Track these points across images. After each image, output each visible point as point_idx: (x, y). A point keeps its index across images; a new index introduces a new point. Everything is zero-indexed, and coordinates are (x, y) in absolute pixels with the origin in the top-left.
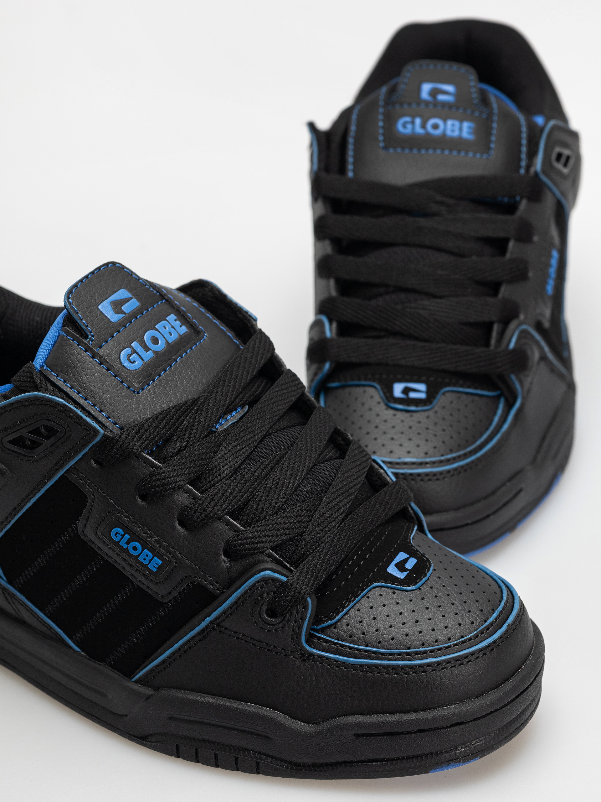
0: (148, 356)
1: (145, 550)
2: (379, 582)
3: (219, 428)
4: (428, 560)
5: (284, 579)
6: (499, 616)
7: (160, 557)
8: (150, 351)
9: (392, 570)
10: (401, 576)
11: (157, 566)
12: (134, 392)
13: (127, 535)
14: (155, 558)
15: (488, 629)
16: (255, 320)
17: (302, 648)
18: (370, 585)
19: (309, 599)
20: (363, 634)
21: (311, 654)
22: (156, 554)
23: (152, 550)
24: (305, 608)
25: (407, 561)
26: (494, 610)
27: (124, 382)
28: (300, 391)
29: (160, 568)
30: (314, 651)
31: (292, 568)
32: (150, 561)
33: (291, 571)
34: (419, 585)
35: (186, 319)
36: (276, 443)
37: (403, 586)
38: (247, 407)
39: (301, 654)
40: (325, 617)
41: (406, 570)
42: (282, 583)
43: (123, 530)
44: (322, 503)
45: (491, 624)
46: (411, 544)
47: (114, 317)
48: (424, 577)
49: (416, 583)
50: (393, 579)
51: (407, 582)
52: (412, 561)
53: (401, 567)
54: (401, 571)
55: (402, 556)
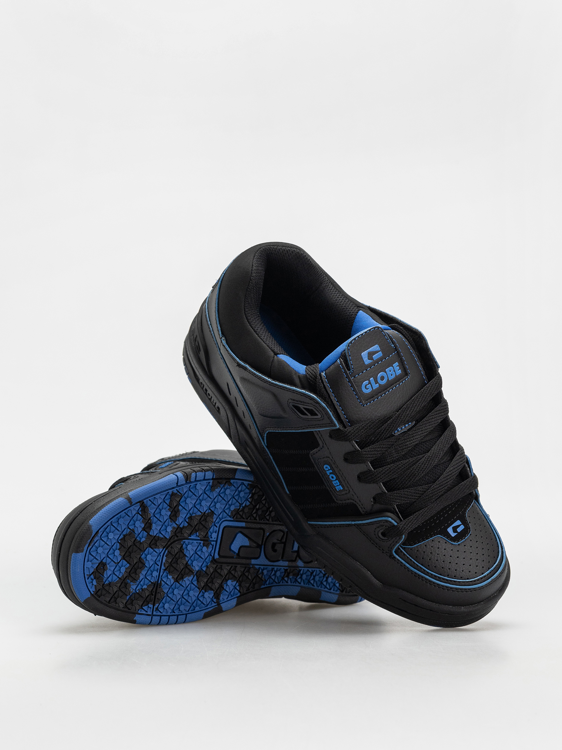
0: (375, 386)
1: (337, 481)
2: (441, 535)
3: (397, 433)
4: (470, 528)
5: (396, 524)
6: (490, 573)
7: (343, 486)
8: (378, 384)
9: (450, 530)
10: (453, 535)
11: (340, 489)
12: (362, 405)
13: (331, 470)
14: (340, 486)
15: (482, 579)
16: (438, 367)
17: (392, 553)
18: (436, 535)
19: (404, 536)
20: (423, 558)
21: (395, 557)
22: (341, 484)
23: (340, 482)
24: (400, 539)
25: (460, 526)
26: (489, 569)
27: (359, 399)
28: (445, 416)
29: (340, 491)
30: (397, 556)
31: (402, 519)
32: (337, 486)
33: (401, 520)
34: (459, 543)
35: (403, 365)
36: (421, 449)
37: (451, 541)
38: (414, 422)
39: (390, 555)
40: (409, 543)
41: (456, 532)
42: (394, 526)
43: (330, 468)
44: (430, 489)
45: (485, 577)
46: (466, 515)
47: (367, 361)
48: (464, 539)
49: (458, 541)
50: (448, 536)
51: (454, 539)
52: (462, 527)
53: (455, 529)
54: (454, 532)
55: (458, 522)
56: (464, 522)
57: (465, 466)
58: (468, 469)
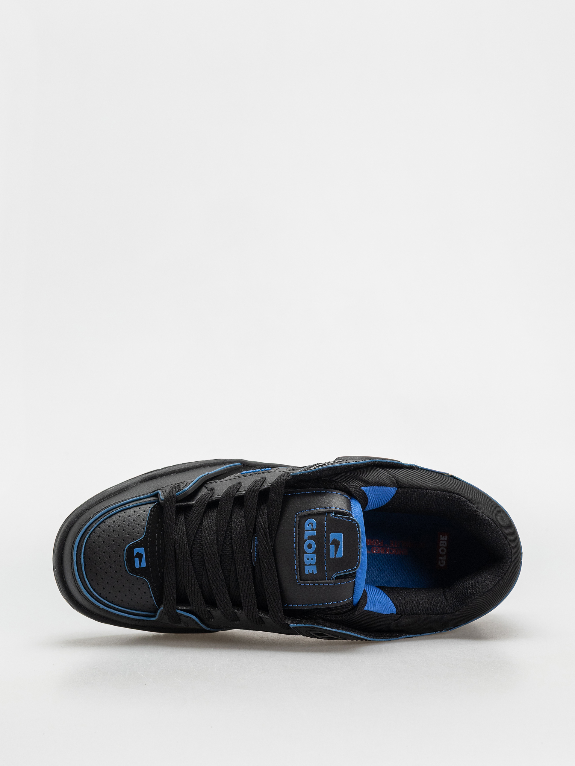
0: (306, 534)
2: (143, 538)
4: (132, 573)
8: (307, 538)
9: (142, 551)
10: (136, 550)
18: (146, 533)
25: (139, 563)
35: (311, 579)
37: (131, 544)
41: (136, 556)
46: (146, 578)
47: (333, 536)
48: (126, 559)
49: (127, 551)
50: (138, 545)
51: (131, 548)
52: (137, 566)
53: (139, 556)
54: (138, 553)
55: (144, 565)
56: (140, 571)
57: (190, 605)
58: (185, 608)
